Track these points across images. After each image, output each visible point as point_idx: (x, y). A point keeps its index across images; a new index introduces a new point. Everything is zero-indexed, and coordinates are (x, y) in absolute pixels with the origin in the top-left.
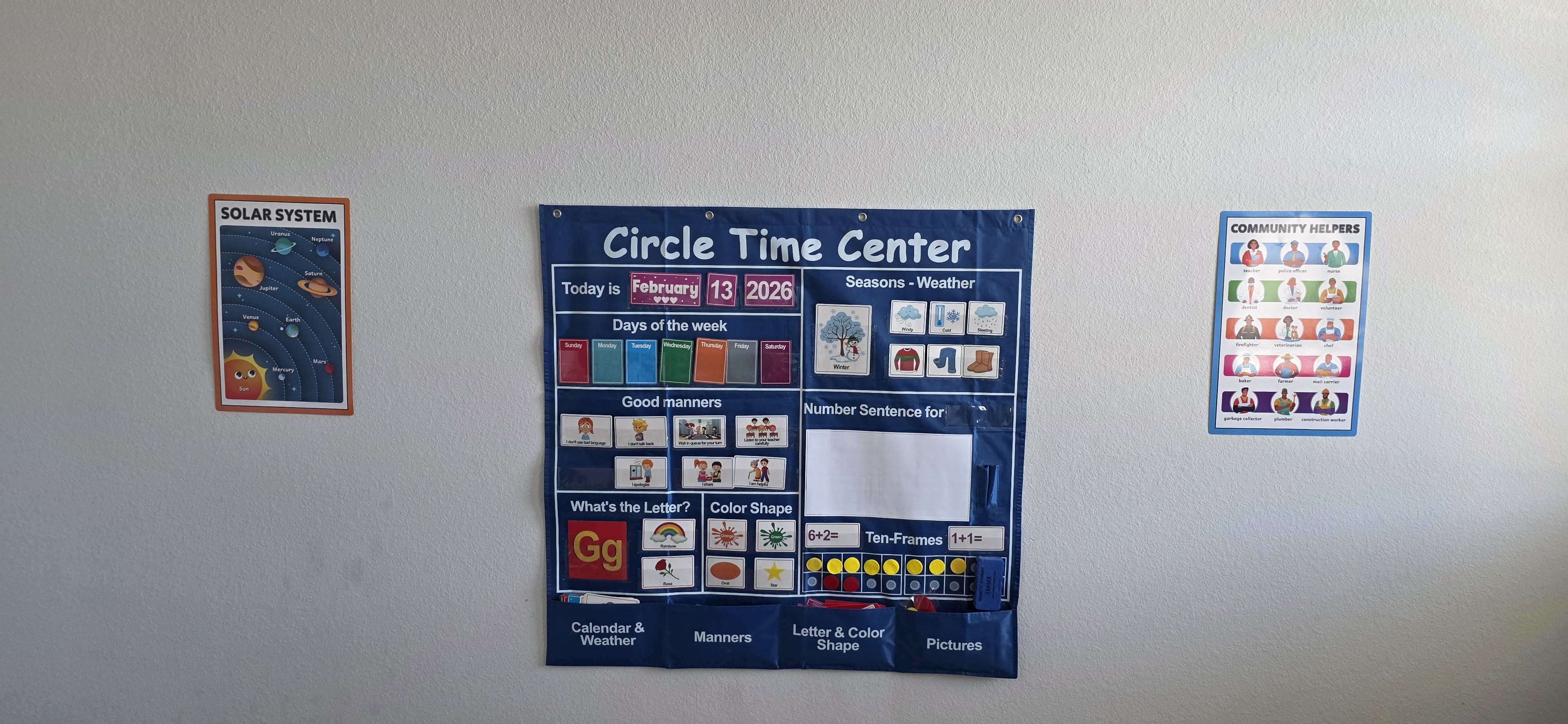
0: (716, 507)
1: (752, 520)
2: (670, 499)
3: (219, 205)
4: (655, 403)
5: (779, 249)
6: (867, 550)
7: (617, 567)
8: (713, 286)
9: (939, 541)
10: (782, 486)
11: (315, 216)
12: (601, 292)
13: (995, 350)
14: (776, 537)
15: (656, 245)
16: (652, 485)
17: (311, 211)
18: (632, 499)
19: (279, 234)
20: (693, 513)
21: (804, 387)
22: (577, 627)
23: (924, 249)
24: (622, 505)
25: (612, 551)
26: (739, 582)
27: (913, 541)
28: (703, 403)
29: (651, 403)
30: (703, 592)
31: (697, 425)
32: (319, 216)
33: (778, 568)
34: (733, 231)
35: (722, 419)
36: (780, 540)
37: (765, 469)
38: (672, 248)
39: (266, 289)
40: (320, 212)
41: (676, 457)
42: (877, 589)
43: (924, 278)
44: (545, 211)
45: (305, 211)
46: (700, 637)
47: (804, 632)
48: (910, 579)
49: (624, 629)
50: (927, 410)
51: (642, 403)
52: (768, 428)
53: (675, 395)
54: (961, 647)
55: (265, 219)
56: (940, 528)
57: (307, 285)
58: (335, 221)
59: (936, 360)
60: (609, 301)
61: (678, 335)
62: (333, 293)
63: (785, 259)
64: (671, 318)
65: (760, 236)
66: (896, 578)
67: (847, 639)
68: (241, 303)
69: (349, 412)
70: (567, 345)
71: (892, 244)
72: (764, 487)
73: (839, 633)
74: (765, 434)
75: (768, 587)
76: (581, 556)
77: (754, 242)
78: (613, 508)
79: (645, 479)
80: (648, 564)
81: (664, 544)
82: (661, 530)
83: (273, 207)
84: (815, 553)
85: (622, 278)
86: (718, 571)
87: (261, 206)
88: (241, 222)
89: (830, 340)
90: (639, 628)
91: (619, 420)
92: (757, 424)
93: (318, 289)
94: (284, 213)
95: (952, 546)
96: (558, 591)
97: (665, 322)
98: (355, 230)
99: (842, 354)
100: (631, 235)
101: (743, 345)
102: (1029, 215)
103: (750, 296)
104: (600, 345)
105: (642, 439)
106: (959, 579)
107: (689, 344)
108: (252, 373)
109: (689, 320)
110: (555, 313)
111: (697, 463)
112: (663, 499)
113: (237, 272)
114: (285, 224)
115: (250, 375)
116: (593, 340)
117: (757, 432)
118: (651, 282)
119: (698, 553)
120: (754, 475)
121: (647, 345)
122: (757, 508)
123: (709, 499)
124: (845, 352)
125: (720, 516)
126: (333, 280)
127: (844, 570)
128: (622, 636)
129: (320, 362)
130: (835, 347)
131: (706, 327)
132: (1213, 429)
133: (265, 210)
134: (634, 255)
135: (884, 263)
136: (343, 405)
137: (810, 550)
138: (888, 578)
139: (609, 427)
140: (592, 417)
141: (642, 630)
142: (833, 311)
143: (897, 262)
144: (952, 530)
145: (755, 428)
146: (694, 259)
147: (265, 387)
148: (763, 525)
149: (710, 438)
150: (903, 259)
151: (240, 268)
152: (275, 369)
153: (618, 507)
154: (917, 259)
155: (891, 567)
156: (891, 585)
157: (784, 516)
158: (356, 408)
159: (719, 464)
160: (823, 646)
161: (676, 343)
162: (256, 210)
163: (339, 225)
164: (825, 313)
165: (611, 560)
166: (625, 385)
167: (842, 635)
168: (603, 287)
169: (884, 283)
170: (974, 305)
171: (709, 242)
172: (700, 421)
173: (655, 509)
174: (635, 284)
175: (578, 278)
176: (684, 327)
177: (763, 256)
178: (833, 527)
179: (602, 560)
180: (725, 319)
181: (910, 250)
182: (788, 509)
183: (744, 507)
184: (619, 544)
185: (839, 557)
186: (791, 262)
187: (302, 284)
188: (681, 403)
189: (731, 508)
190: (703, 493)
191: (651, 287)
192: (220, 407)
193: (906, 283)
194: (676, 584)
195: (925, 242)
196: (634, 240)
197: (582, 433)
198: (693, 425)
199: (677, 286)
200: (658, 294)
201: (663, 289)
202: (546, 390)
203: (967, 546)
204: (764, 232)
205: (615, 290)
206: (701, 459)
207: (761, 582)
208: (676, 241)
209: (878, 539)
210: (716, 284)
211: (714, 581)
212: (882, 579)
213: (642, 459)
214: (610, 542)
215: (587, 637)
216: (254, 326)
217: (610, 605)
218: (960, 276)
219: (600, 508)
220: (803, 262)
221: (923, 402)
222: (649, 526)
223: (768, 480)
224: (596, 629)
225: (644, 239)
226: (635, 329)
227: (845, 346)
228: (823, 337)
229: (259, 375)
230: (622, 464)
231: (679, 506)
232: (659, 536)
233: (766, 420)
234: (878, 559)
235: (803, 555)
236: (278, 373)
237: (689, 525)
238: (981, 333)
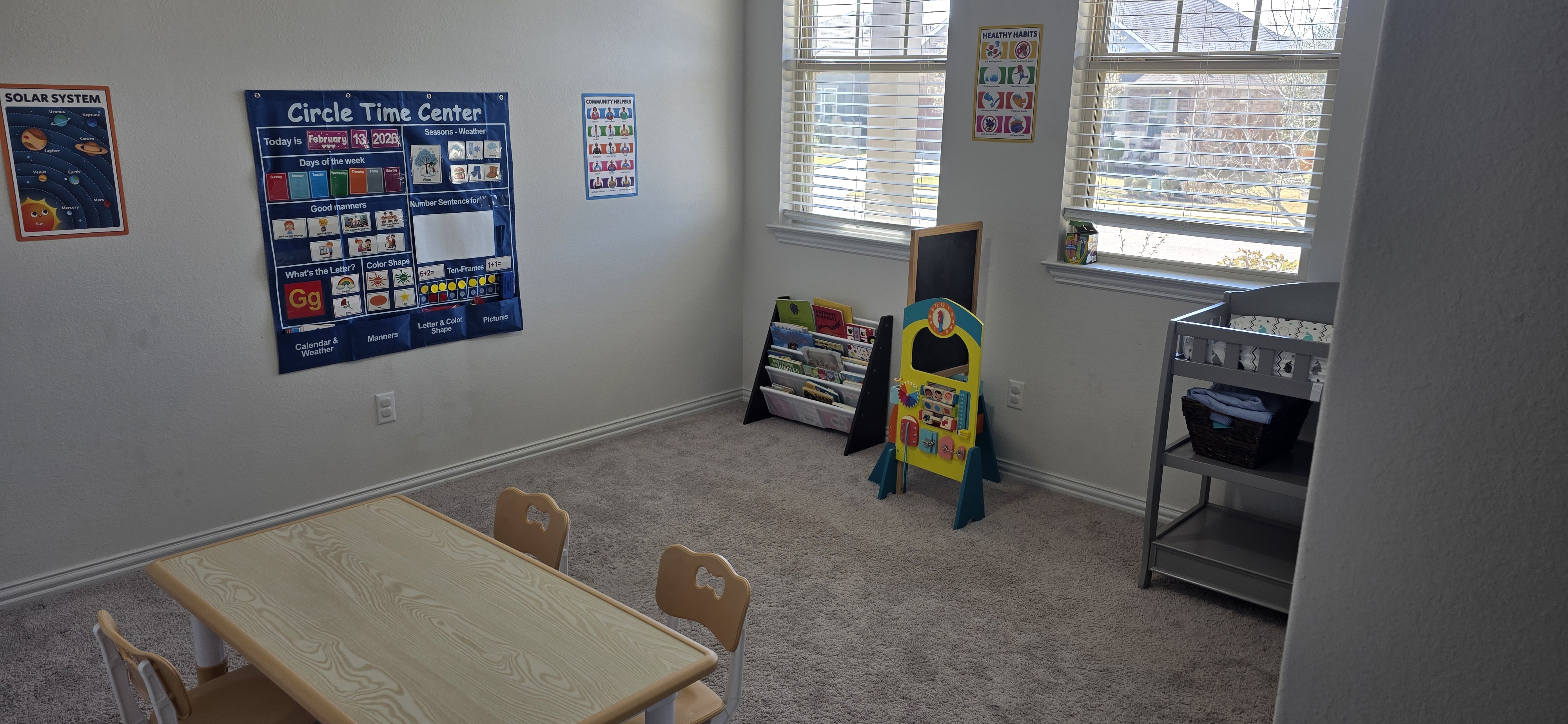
0: (370, 265)
1: (390, 269)
2: (345, 263)
3: (5, 91)
4: (330, 208)
5: (389, 115)
6: (449, 278)
7: (319, 308)
8: (354, 137)
9: (482, 267)
10: (403, 249)
11: (84, 99)
12: (290, 144)
13: (498, 165)
14: (403, 277)
15: (319, 113)
16: (334, 257)
17: (80, 96)
18: (323, 266)
19: (56, 112)
20: (357, 271)
21: (409, 192)
22: (299, 347)
23: (461, 114)
24: (316, 271)
25: (314, 298)
26: (386, 306)
27: (471, 269)
28: (357, 206)
29: (327, 208)
30: (366, 315)
31: (354, 219)
32: (87, 99)
33: (407, 294)
34: (362, 105)
35: (368, 214)
36: (406, 279)
37: (394, 241)
38: (329, 115)
39: (50, 151)
40: (87, 96)
41: (345, 238)
42: (455, 297)
43: (462, 129)
44: (249, 95)
45: (75, 96)
46: (371, 339)
47: (424, 326)
48: (471, 289)
49: (327, 343)
50: (471, 199)
51: (321, 209)
52: (393, 217)
53: (341, 203)
54: (499, 318)
55: (43, 101)
56: (481, 261)
57: (82, 147)
58: (99, 102)
59: (472, 173)
60: (295, 149)
61: (338, 167)
62: (104, 152)
63: (392, 120)
64: (333, 157)
65: (377, 107)
66: (464, 290)
67: (446, 326)
68: (31, 162)
69: (126, 232)
70: (272, 177)
71: (446, 111)
72: (394, 251)
73: (442, 323)
74: (392, 221)
75: (402, 305)
76: (295, 305)
77: (374, 110)
78: (311, 273)
79: (329, 254)
80: (337, 303)
81: (344, 290)
82: (342, 282)
83: (49, 93)
84: (424, 283)
85: (302, 134)
86: (375, 301)
87: (39, 92)
88: (23, 104)
89: (420, 165)
90: (335, 341)
91: (310, 220)
92: (387, 216)
93: (92, 150)
94: (58, 97)
95: (488, 269)
96: (283, 328)
97: (330, 160)
98: (115, 108)
99: (427, 172)
100: (303, 108)
101: (374, 171)
102: (506, 95)
103: (375, 142)
104: (294, 176)
105: (325, 230)
106: (492, 286)
107: (346, 172)
108: (45, 212)
109: (343, 157)
110: (262, 158)
111: (357, 241)
112: (340, 264)
113: (24, 140)
114: (60, 104)
115: (44, 214)
116: (289, 173)
117: (387, 220)
118: (319, 136)
119: (363, 292)
120: (388, 245)
121: (321, 174)
122: (392, 263)
123: (366, 261)
124: (429, 171)
125: (373, 270)
126: (103, 141)
127: (439, 290)
128: (325, 347)
129: (99, 200)
130: (423, 168)
131: (353, 161)
132: (588, 198)
133: (42, 95)
134: (307, 120)
135: (442, 122)
136: (121, 228)
137: (422, 282)
138: (460, 290)
139: (304, 225)
140: (293, 220)
141: (337, 342)
142: (420, 149)
143: (448, 121)
144: (488, 261)
145: (386, 218)
146: (342, 122)
147: (57, 221)
148: (396, 272)
149: (363, 226)
150: (451, 119)
151: (27, 137)
152: (63, 208)
153: (314, 273)
154: (458, 119)
155: (462, 285)
156: (462, 294)
157: (406, 266)
158: (131, 229)
159: (369, 240)
160: (434, 331)
161: (338, 171)
162: (35, 95)
163: (103, 104)
164: (416, 150)
165: (314, 304)
166: (311, 199)
167: (443, 324)
168: (291, 140)
169: (443, 132)
170: (487, 143)
171: (349, 112)
172: (356, 217)
173: (337, 270)
174: (310, 137)
175: (274, 135)
176: (341, 162)
177: (380, 119)
178: (431, 268)
179: (308, 305)
180: (363, 156)
181: (454, 114)
182: (408, 261)
183: (385, 263)
184: (318, 294)
185: (435, 283)
186: (395, 122)
187: (78, 147)
188: (344, 207)
189: (378, 265)
190: (362, 258)
191: (320, 139)
192: (19, 238)
193: (454, 132)
194: (353, 312)
195: (460, 110)
196: (306, 111)
197: (288, 231)
198: (352, 219)
199: (334, 138)
200: (324, 143)
201: (327, 140)
202: (261, 206)
203: (495, 268)
204: (379, 105)
205: (299, 142)
206: (359, 238)
207: (398, 304)
208: (331, 111)
209: (454, 271)
210: (356, 136)
211: (372, 307)
212: (457, 292)
213: (326, 242)
214: (313, 293)
215: (306, 351)
216: (43, 178)
217: (318, 330)
218: (479, 128)
219: (303, 274)
220: (402, 122)
221: (470, 195)
222: (335, 280)
223: (396, 246)
224: (311, 346)
225: (312, 110)
226: (313, 164)
227: (428, 168)
228: (416, 164)
229: (50, 212)
230: (314, 246)
231: (349, 267)
232: (341, 286)
233: (391, 213)
234: (454, 281)
235: (419, 284)
236: (66, 210)
237: (355, 277)
238: (491, 157)
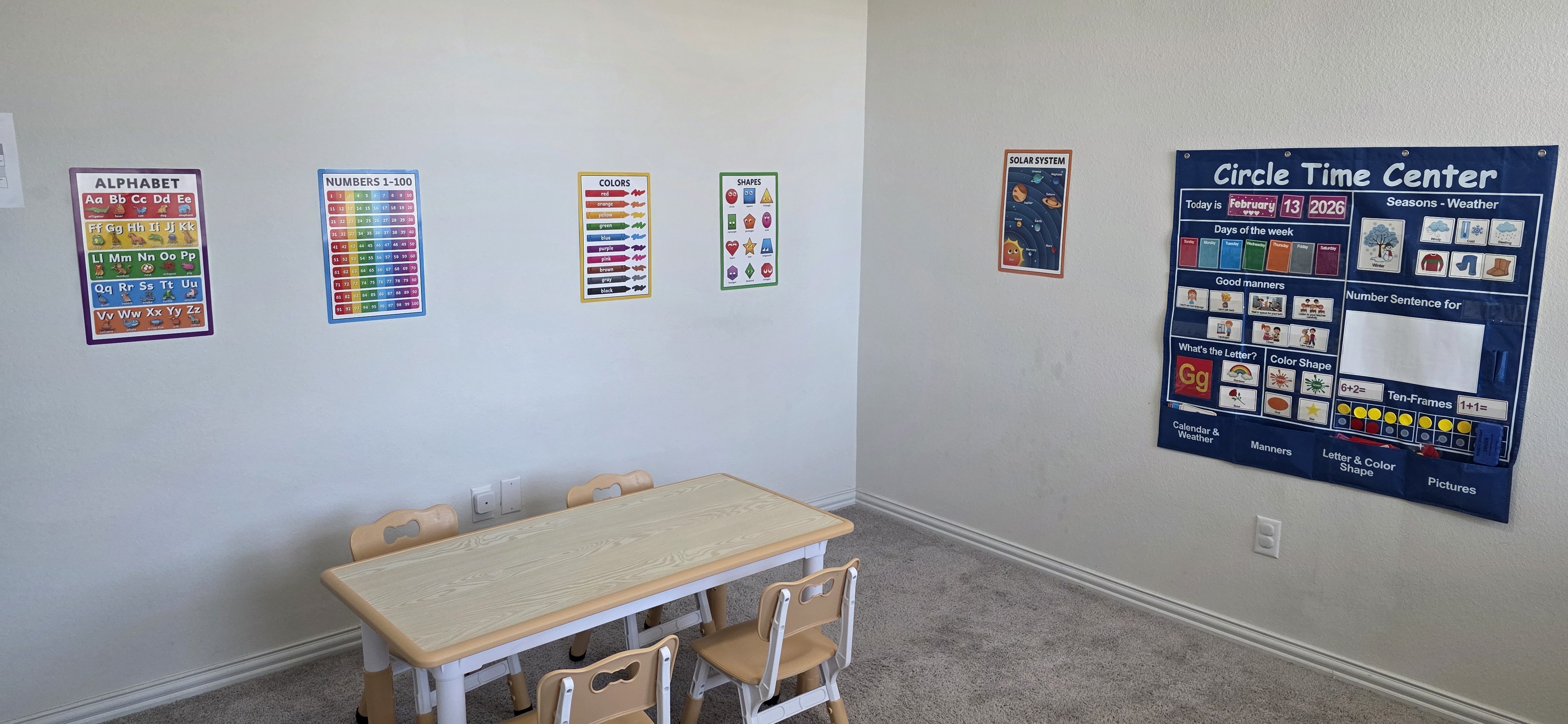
0: (1274, 359)
1: (1299, 371)
2: (1242, 348)
3: (1010, 155)
4: (1238, 283)
5: (1337, 178)
6: (1387, 404)
7: (1205, 390)
8: (1285, 203)
9: (1449, 405)
10: (1325, 349)
11: (1055, 161)
12: (1209, 207)
13: (1512, 259)
14: (1317, 385)
15: (1249, 175)
16: (1231, 338)
17: (1053, 158)
18: (1218, 346)
19: (1036, 172)
20: (1258, 361)
21: (1348, 279)
22: (1176, 425)
23: (1456, 178)
24: (1211, 349)
25: (1202, 379)
26: (1287, 413)
27: (1426, 402)
28: (1272, 285)
29: (1235, 283)
30: (1261, 416)
31: (1265, 300)
32: (1056, 161)
33: (1316, 407)
34: (1304, 165)
35: (1284, 298)
36: (1320, 388)
37: (1313, 336)
38: (1259, 177)
39: (1027, 203)
40: (1057, 158)
41: (1248, 321)
42: (1394, 435)
43: (1454, 200)
44: (1180, 154)
45: (1050, 158)
46: (1255, 445)
47: (1331, 455)
48: (1422, 431)
49: (1206, 431)
50: (1446, 302)
51: (1228, 282)
52: (1317, 306)
53: (1252, 279)
54: (1457, 488)
55: (1030, 163)
56: (1450, 395)
57: (1047, 201)
58: (1064, 164)
59: (1458, 265)
60: (1214, 213)
61: (1258, 237)
62: (1059, 206)
63: (1341, 184)
64: (1254, 225)
65: (1323, 168)
66: (1409, 429)
67: (1363, 466)
68: (1015, 211)
69: (1061, 276)
70: (1186, 241)
71: (1428, 173)
72: (1311, 349)
73: (1357, 460)
74: (1315, 311)
75: (1307, 419)
76: (1183, 380)
77: (1318, 173)
78: (1205, 351)
79: (1226, 334)
80: (1224, 391)
81: (1236, 379)
82: (1235, 369)
83: (1035, 156)
84: (1345, 400)
85: (1223, 198)
86: (1272, 403)
87: (1029, 156)
88: (1019, 165)
89: (1372, 245)
90: (1216, 432)
91: (1213, 292)
92: (1309, 303)
93: (1052, 203)
94: (1039, 160)
95: (1460, 411)
96: (1168, 400)
97: (1250, 228)
98: (1074, 168)
99: (1380, 256)
100: (1233, 169)
101: (1303, 246)
102: (1555, 149)
103: (1312, 211)
104: (1205, 242)
105: (1227, 307)
106: (1465, 438)
107: (1264, 244)
108: (1016, 251)
109: (1266, 227)
110: (1180, 220)
111: (1263, 326)
112: (1237, 348)
113: (1014, 194)
114: (1039, 166)
115: (1015, 252)
116: (1201, 239)
117: (1308, 309)
118: (1243, 201)
119: (1260, 389)
120: (1304, 339)
121: (1236, 243)
122: (1303, 363)
123: (1270, 352)
124: (1382, 254)
125: (1277, 365)
126: (1060, 198)
127: (1368, 417)
128: (1205, 435)
129: (1049, 246)
130: (1374, 250)
131: (1278, 232)
133: (1030, 158)
134: (1233, 182)
135: (1421, 188)
136: (1058, 272)
137: (1341, 398)
138: (1402, 427)
139: (1206, 297)
140: (1197, 290)
141: (1218, 434)
142: (1375, 224)
143: (1431, 187)
144: (1461, 399)
145: (1308, 306)
146: (1273, 185)
147: (1022, 259)
148: (1306, 375)
149: (1275, 310)
150: (1437, 184)
151: (1016, 191)
152: (1027, 249)
153: (1208, 351)
154: (1449, 184)
155: (1406, 420)
156: (1405, 433)
157: (1324, 371)
158: (1065, 274)
159: (1278, 329)
160: (1344, 468)
161: (1255, 242)
162: (1026, 158)
163: (1065, 166)
164: (1368, 225)
165: (1201, 385)
166: (1219, 270)
167: (1360, 463)
168: (1211, 203)
169: (1419, 203)
170: (1496, 222)
171: (1286, 173)
172: (1268, 298)
173: (1232, 355)
174: (1232, 202)
175: (1195, 197)
176: (1262, 232)
177: (1325, 182)
178: (1362, 384)
179: (1195, 384)
180: (1292, 227)
181: (1443, 178)
182: (1328, 367)
183: (1294, 361)
184: (1207, 375)
185: (1365, 407)
186: (1345, 187)
187: (1044, 200)
188: (1256, 284)
189: (1285, 361)
190: (1266, 348)
191: (1243, 204)
192: (1000, 269)
193: (1438, 204)
194: (1243, 407)
195: (1457, 172)
196: (1235, 172)
197: (1190, 300)
198: (1263, 300)
199: (1260, 203)
200: (1246, 209)
201: (1251, 206)
202: (1170, 270)
203: (1473, 412)
204: (1327, 165)
205: (1219, 206)
206: (1266, 324)
207: (1303, 415)
208: (1263, 172)
209: (1397, 397)
210: (1288, 202)
211: (1269, 410)
212: (1397, 428)
213: (1225, 320)
214: (1201, 373)
215: (1182, 432)
216: (1019, 224)
217: (1197, 413)
218: (1486, 199)
219: (1196, 349)
220: (1354, 187)
221: (1442, 297)
222: (1227, 365)
223: (1314, 344)
224: (1188, 428)
225: (1241, 171)
226: (1229, 232)
227: (1382, 250)
228: (1366, 243)
229: (1019, 252)
230: (1213, 322)
231: (1249, 355)
232: (1232, 373)
233: (1316, 301)
234: (1396, 412)
235: (1335, 400)
236: (1028, 252)
237: (1254, 369)
238: (1501, 245)
